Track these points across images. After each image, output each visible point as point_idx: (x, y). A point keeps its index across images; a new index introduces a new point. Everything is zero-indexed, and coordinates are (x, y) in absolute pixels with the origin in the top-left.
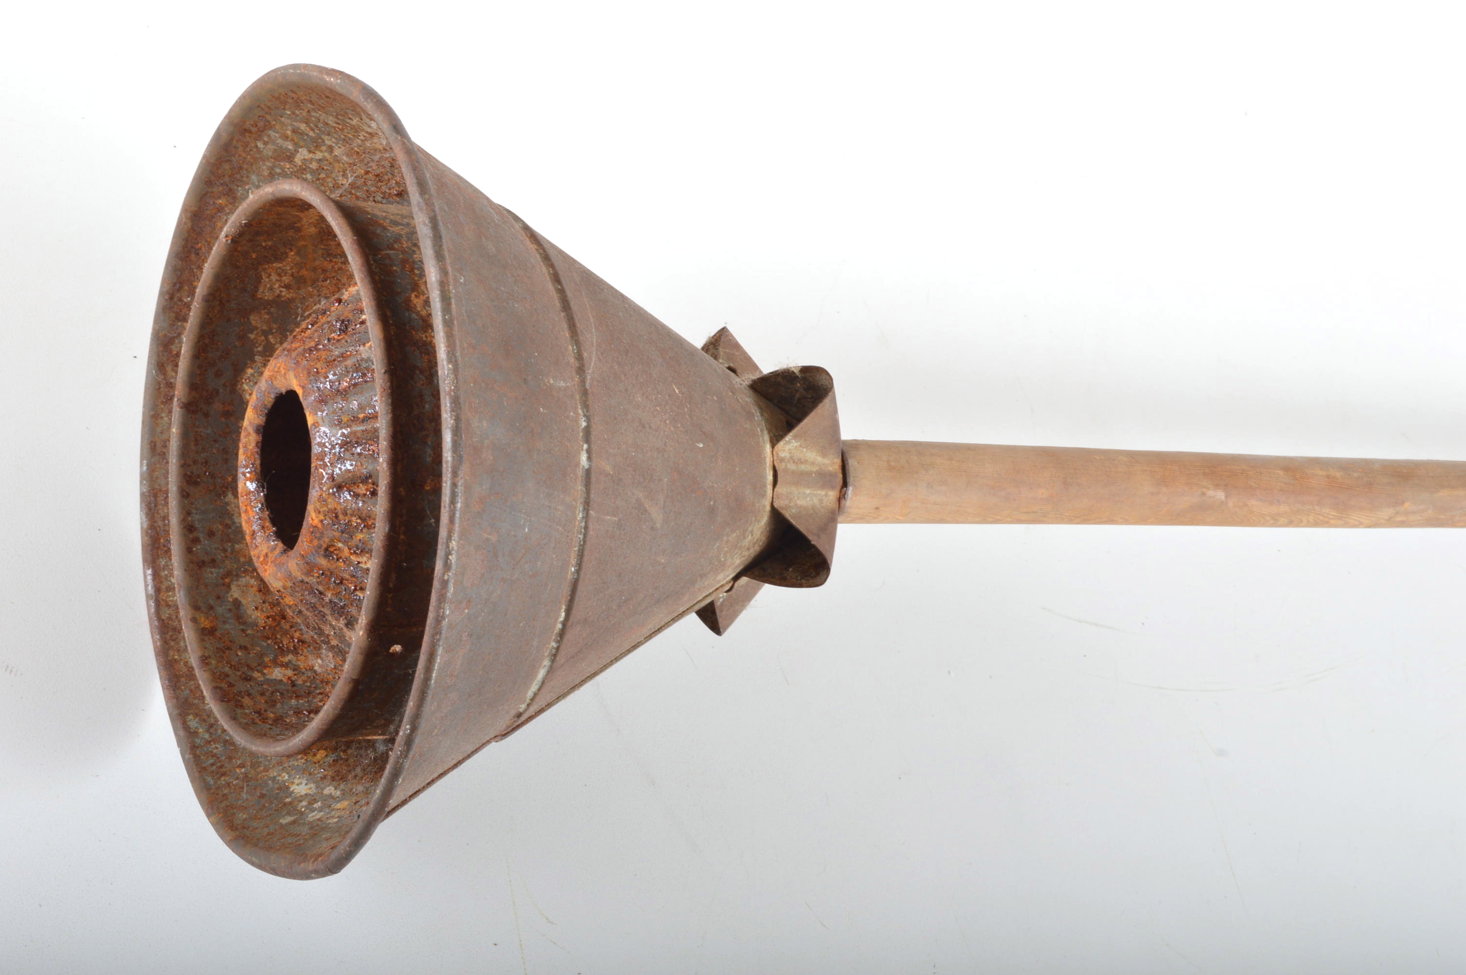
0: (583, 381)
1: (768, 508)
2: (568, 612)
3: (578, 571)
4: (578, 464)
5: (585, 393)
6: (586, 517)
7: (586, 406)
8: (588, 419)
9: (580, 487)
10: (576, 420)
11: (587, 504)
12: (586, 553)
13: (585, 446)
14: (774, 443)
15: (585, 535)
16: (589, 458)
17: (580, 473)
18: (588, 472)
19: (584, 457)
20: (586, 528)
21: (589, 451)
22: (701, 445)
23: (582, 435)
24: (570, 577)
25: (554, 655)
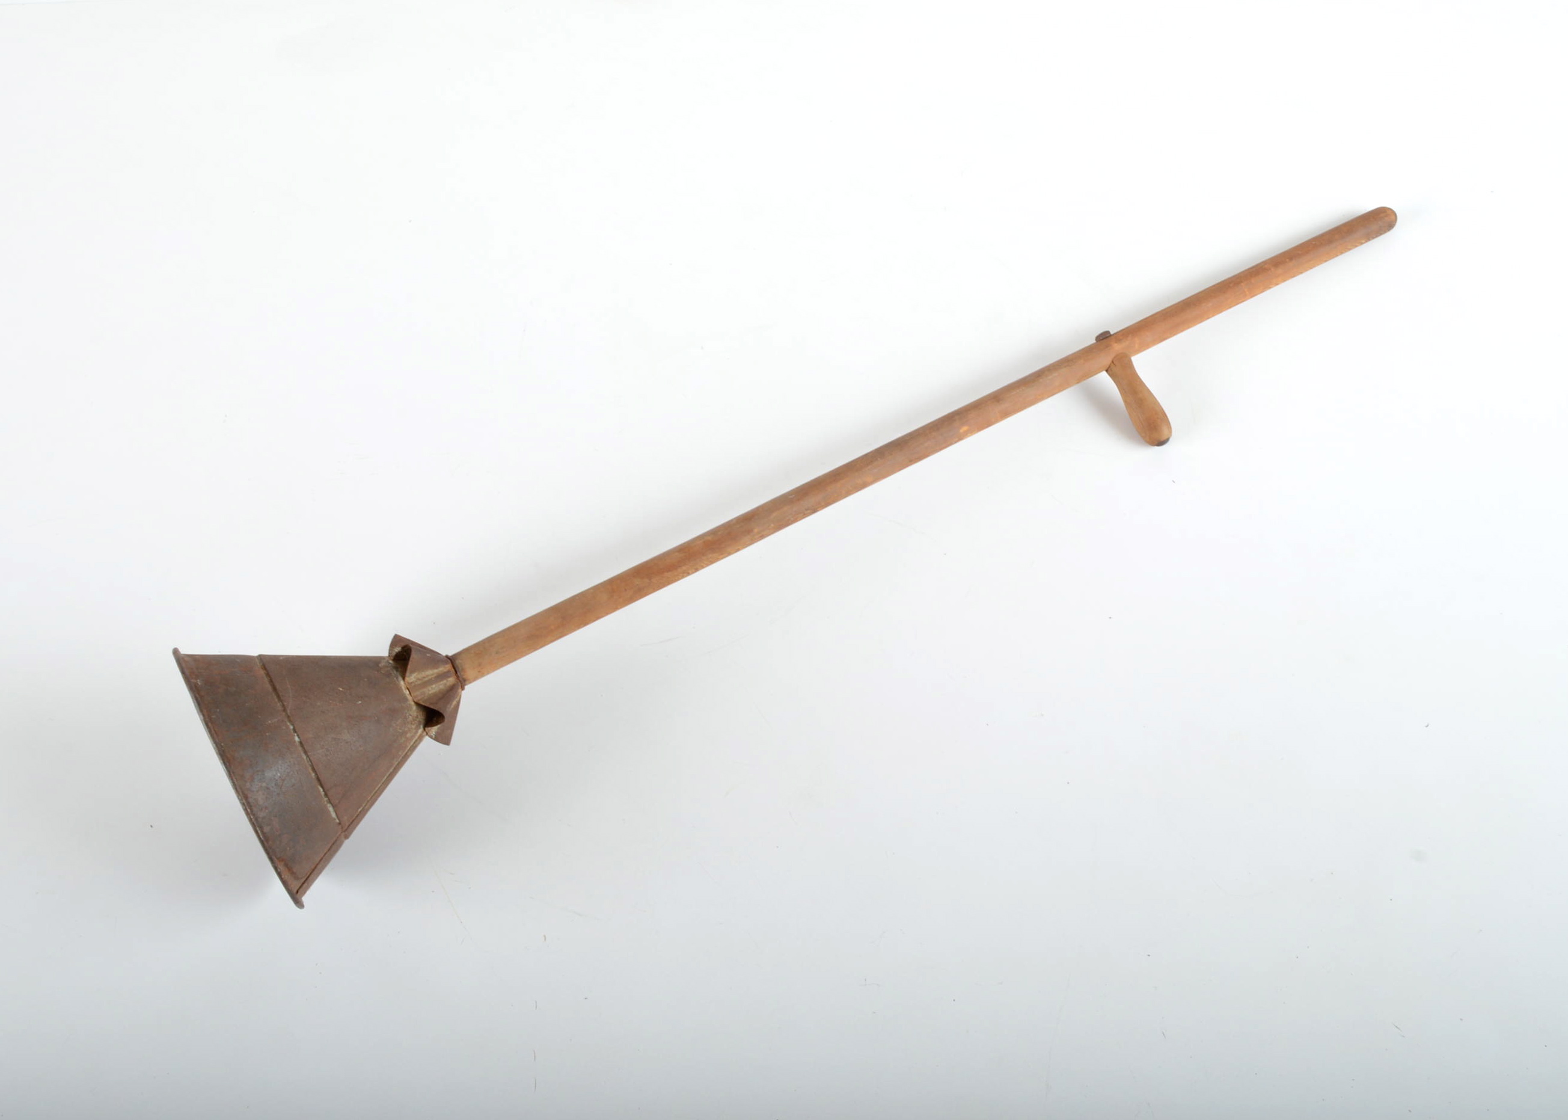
0: (287, 714)
1: (413, 703)
2: (322, 787)
3: (316, 774)
4: (295, 742)
5: (288, 717)
6: (308, 756)
7: (290, 721)
8: (293, 725)
9: (300, 748)
10: (288, 727)
11: (306, 752)
12: (315, 767)
13: (296, 734)
14: (404, 679)
15: (311, 762)
16: (299, 738)
17: (298, 744)
18: (301, 743)
19: (297, 739)
20: (310, 759)
21: (298, 735)
22: (360, 702)
23: (292, 731)
24: (314, 777)
25: (330, 802)
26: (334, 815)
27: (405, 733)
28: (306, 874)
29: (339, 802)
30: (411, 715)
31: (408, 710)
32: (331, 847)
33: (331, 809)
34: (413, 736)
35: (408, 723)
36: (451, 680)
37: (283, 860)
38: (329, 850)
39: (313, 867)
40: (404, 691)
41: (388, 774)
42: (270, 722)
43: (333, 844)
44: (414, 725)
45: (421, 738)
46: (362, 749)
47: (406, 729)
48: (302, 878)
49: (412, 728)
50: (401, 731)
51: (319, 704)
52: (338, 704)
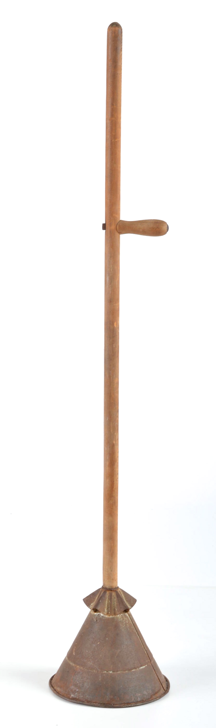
10: (105, 673)
13: (109, 672)
17: (113, 673)
19: (111, 672)
22: (107, 639)
23: (107, 672)
24: (128, 672)
25: (139, 668)
26: (144, 667)
27: (126, 624)
28: (160, 684)
29: (141, 663)
30: (120, 619)
31: (118, 619)
32: (154, 670)
33: (142, 668)
34: (129, 620)
35: (123, 621)
36: (114, 594)
37: (152, 696)
38: (155, 671)
39: (158, 680)
40: (110, 617)
41: (138, 635)
42: (100, 679)
43: (153, 668)
44: (124, 618)
45: (130, 615)
46: (125, 646)
47: (125, 623)
48: (160, 687)
49: (125, 619)
50: (125, 625)
51: (101, 656)
52: (104, 648)
